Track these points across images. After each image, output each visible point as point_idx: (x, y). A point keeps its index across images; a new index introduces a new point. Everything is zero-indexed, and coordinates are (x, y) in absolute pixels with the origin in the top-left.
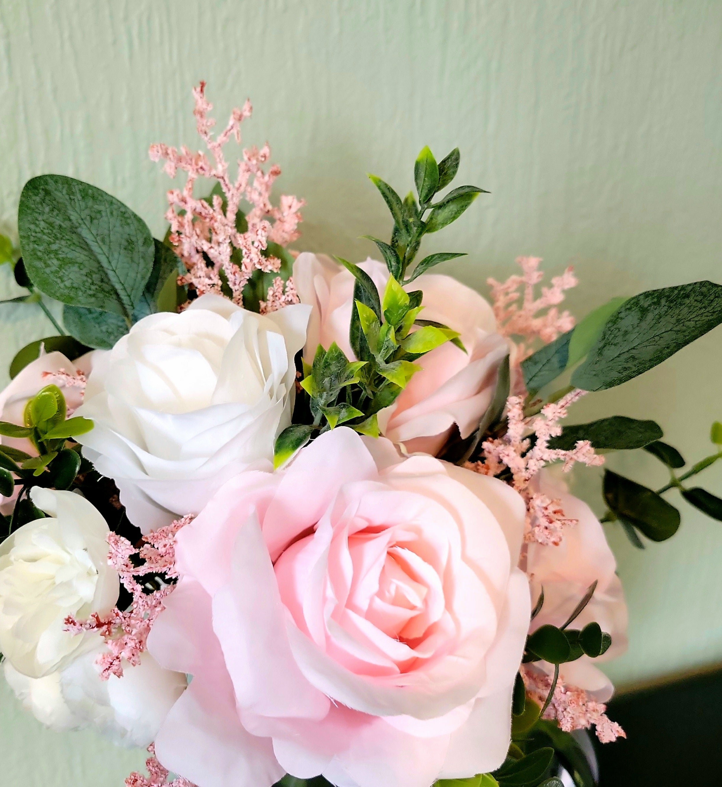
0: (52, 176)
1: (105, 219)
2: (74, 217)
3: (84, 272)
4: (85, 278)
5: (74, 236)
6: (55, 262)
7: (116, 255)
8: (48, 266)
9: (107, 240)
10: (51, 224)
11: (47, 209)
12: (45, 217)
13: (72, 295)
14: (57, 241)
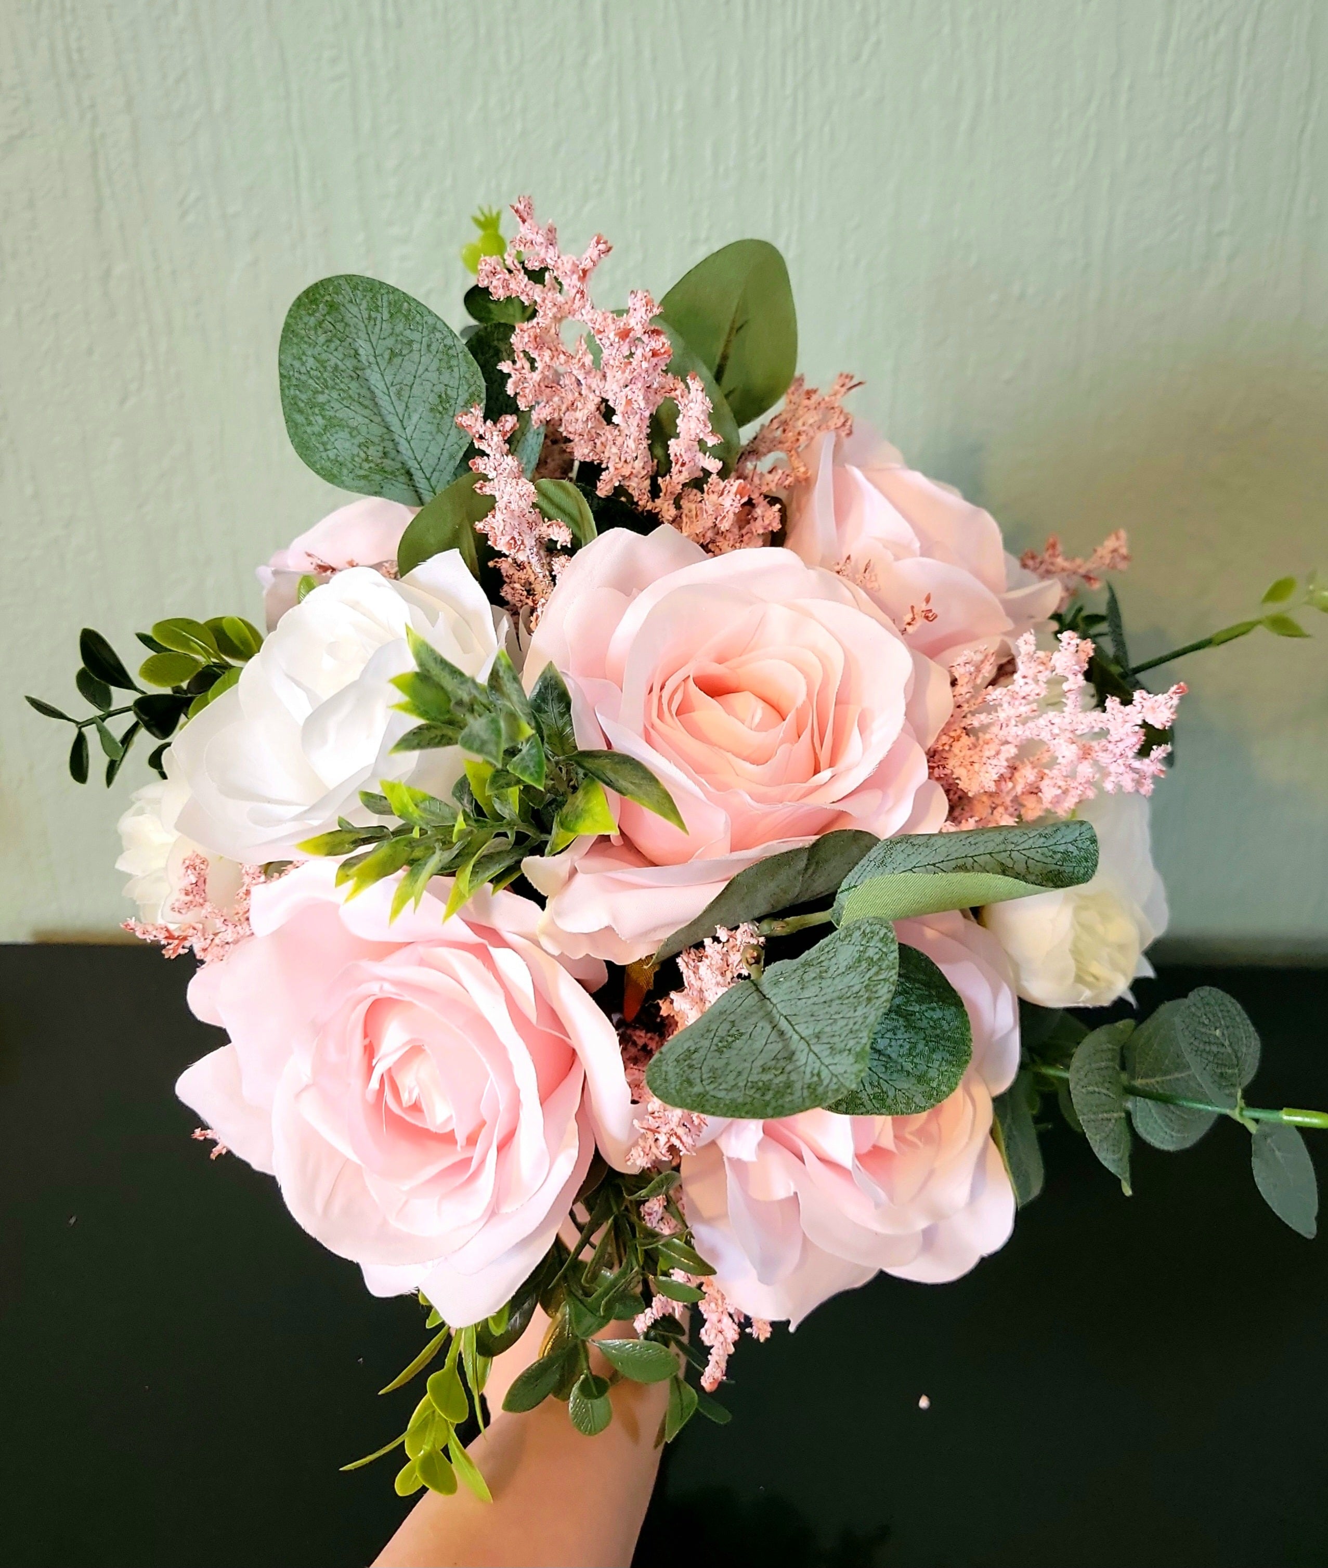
0: (349, 278)
1: (415, 356)
2: (365, 351)
3: (356, 441)
4: (356, 450)
5: (354, 385)
6: (319, 419)
7: (415, 418)
8: (310, 424)
9: (405, 394)
10: (323, 363)
11: (322, 339)
12: (318, 349)
13: (335, 471)
14: (326, 391)
